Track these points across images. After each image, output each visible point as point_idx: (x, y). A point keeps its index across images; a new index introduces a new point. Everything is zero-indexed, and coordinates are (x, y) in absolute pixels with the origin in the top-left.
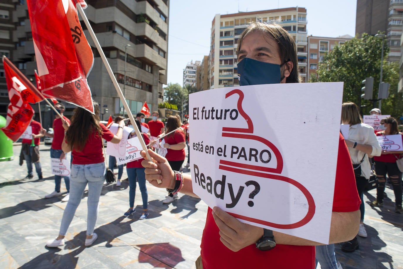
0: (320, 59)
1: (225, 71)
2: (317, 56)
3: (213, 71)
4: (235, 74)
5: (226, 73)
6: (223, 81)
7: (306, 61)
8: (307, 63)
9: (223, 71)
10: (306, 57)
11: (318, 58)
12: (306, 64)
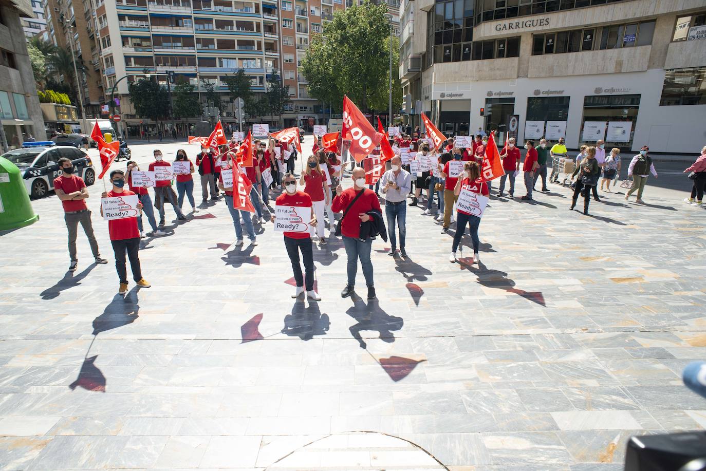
0: (297, 12)
1: (132, 17)
2: (292, 5)
3: (105, 16)
4: (153, 27)
5: (134, 23)
6: (129, 39)
7: (276, 13)
8: (278, 17)
9: (127, 18)
10: (276, 6)
11: (294, 10)
12: (277, 19)
